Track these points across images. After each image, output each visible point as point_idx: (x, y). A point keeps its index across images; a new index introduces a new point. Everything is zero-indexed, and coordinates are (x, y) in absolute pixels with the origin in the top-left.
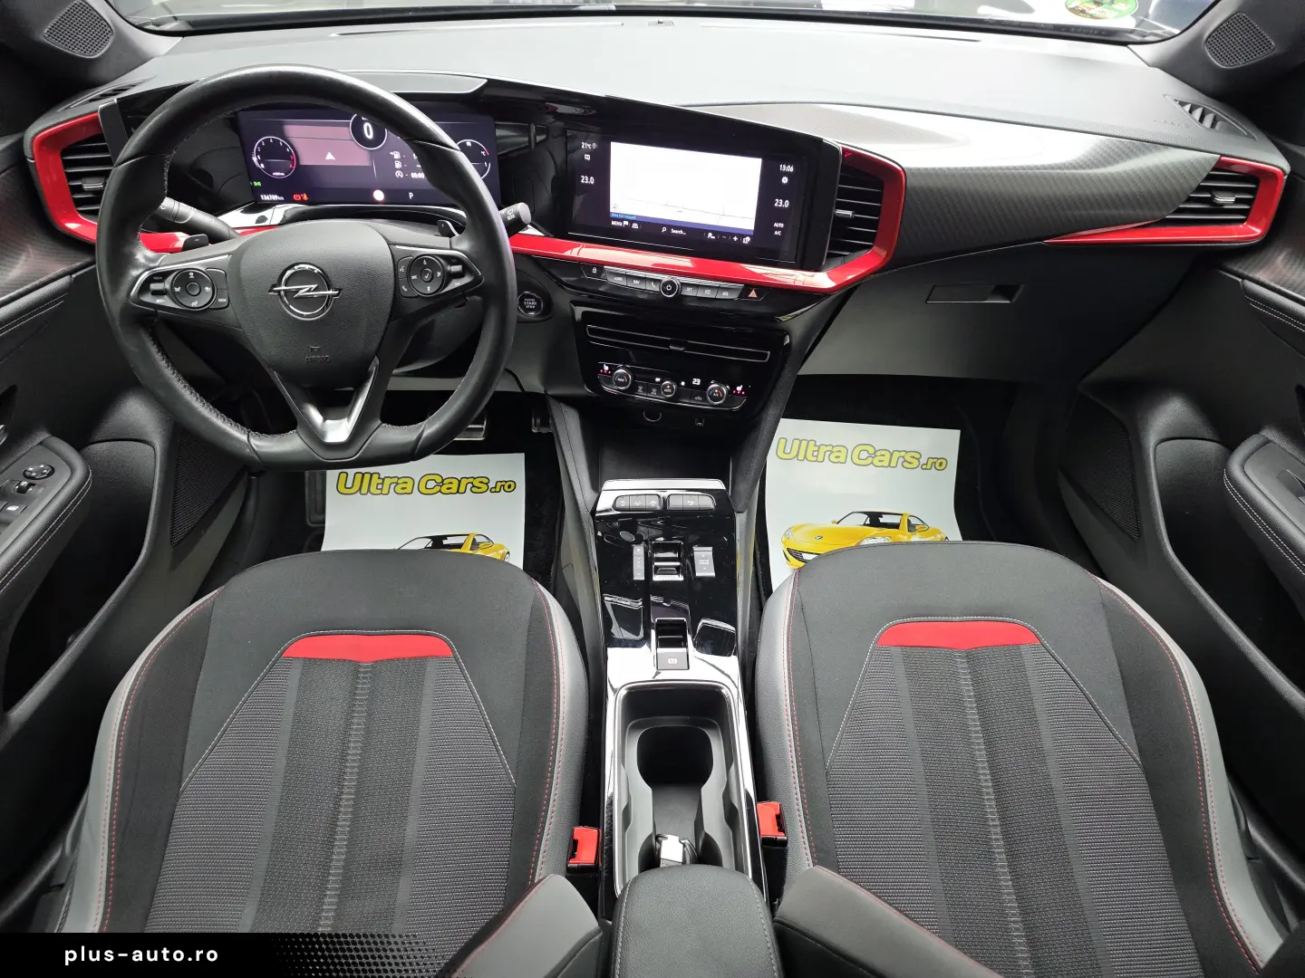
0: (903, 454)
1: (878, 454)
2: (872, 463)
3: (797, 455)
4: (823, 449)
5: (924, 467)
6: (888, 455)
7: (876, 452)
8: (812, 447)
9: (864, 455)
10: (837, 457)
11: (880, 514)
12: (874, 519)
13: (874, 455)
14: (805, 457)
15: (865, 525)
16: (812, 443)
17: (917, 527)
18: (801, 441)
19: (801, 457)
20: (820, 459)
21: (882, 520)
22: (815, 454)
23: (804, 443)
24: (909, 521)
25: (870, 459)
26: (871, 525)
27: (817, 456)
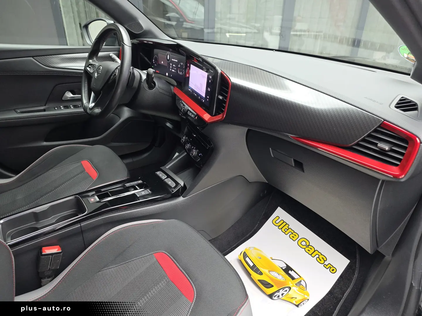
0: (320, 254)
1: (309, 246)
2: (305, 249)
3: (279, 226)
4: (290, 230)
5: (325, 266)
6: (313, 250)
7: (309, 245)
8: (286, 227)
9: (304, 243)
10: (293, 237)
11: (292, 270)
12: (287, 269)
13: (308, 246)
14: (281, 229)
15: (281, 268)
16: (287, 225)
17: (301, 286)
18: (284, 222)
19: (280, 227)
20: (286, 233)
21: (290, 272)
22: (286, 230)
23: (285, 224)
24: (301, 281)
25: (305, 247)
26: (284, 270)
27: (286, 231)
